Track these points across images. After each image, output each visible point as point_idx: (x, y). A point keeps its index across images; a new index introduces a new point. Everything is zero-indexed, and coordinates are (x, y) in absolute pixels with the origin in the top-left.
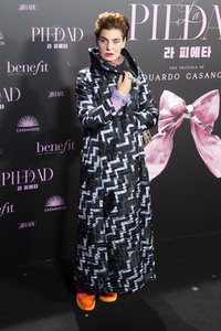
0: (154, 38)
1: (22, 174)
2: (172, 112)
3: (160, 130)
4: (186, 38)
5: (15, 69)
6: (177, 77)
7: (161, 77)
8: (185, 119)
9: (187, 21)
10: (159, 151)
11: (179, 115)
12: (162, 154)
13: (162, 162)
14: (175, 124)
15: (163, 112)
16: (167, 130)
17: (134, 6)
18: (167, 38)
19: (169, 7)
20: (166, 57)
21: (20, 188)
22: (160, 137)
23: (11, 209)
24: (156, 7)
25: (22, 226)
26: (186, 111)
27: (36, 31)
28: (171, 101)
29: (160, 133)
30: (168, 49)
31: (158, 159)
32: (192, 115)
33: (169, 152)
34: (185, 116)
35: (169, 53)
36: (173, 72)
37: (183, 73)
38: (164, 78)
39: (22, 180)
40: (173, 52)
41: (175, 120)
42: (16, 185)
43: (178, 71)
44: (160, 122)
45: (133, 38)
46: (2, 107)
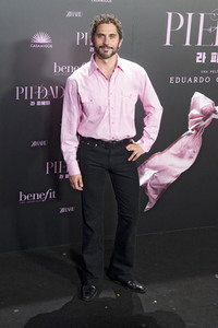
0: (188, 44)
2: (202, 112)
3: (190, 129)
4: (217, 44)
5: (61, 69)
6: (208, 80)
7: (193, 80)
8: (214, 119)
10: (188, 148)
11: (209, 115)
12: (191, 150)
13: (191, 157)
14: (204, 123)
15: (194, 112)
16: (195, 129)
17: (170, 14)
18: (199, 44)
19: (202, 15)
20: (198, 61)
21: (61, 177)
22: (189, 134)
23: (53, 195)
24: (190, 15)
25: (63, 210)
26: (215, 112)
27: (81, 36)
28: (201, 102)
29: (190, 131)
30: (200, 54)
31: (187, 155)
33: (198, 149)
34: (214, 116)
35: (201, 57)
36: (204, 76)
37: (213, 77)
38: (195, 81)
39: (64, 169)
40: (204, 57)
41: (204, 120)
42: (58, 174)
43: (209, 75)
44: (190, 121)
45: (168, 43)
46: (48, 103)
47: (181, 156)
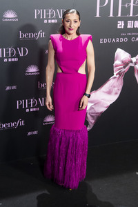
0: (111, 15)
1: (29, 101)
2: (123, 62)
3: (115, 74)
4: (131, 15)
5: (25, 36)
6: (126, 40)
7: (116, 40)
8: (131, 67)
9: (132, 4)
10: (114, 87)
11: (127, 64)
12: (116, 89)
13: (116, 94)
14: (124, 70)
15: (117, 62)
16: (119, 74)
18: (119, 15)
20: (119, 27)
21: (28, 110)
22: (115, 78)
23: (22, 123)
25: (29, 133)
26: (131, 62)
27: (37, 12)
28: (122, 55)
29: (115, 76)
30: (120, 22)
31: (114, 92)
32: (135, 64)
33: (121, 88)
34: (131, 65)
35: (121, 25)
36: (123, 37)
37: (130, 38)
38: (117, 41)
39: (29, 105)
40: (123, 24)
41: (124, 67)
42: (25, 109)
43: (126, 36)
44: (115, 69)
45: (98, 15)
46: (16, 59)
47: (109, 93)
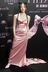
0: (34, 2)
1: (2, 34)
2: (38, 20)
3: (35, 24)
4: (41, 2)
5: (1, 9)
6: (39, 12)
11: (39, 21)
12: (35, 30)
13: (35, 32)
15: (36, 20)
16: (36, 24)
18: (37, 2)
20: (37, 7)
21: (1, 37)
22: (35, 26)
25: (2, 46)
28: (37, 17)
29: (35, 25)
31: (34, 31)
33: (37, 30)
34: (41, 21)
35: (37, 6)
38: (36, 12)
40: (38, 6)
41: (38, 22)
43: (39, 10)
44: (35, 22)
45: (29, 2)
47: (32, 31)
